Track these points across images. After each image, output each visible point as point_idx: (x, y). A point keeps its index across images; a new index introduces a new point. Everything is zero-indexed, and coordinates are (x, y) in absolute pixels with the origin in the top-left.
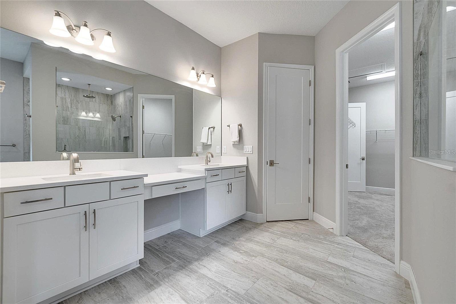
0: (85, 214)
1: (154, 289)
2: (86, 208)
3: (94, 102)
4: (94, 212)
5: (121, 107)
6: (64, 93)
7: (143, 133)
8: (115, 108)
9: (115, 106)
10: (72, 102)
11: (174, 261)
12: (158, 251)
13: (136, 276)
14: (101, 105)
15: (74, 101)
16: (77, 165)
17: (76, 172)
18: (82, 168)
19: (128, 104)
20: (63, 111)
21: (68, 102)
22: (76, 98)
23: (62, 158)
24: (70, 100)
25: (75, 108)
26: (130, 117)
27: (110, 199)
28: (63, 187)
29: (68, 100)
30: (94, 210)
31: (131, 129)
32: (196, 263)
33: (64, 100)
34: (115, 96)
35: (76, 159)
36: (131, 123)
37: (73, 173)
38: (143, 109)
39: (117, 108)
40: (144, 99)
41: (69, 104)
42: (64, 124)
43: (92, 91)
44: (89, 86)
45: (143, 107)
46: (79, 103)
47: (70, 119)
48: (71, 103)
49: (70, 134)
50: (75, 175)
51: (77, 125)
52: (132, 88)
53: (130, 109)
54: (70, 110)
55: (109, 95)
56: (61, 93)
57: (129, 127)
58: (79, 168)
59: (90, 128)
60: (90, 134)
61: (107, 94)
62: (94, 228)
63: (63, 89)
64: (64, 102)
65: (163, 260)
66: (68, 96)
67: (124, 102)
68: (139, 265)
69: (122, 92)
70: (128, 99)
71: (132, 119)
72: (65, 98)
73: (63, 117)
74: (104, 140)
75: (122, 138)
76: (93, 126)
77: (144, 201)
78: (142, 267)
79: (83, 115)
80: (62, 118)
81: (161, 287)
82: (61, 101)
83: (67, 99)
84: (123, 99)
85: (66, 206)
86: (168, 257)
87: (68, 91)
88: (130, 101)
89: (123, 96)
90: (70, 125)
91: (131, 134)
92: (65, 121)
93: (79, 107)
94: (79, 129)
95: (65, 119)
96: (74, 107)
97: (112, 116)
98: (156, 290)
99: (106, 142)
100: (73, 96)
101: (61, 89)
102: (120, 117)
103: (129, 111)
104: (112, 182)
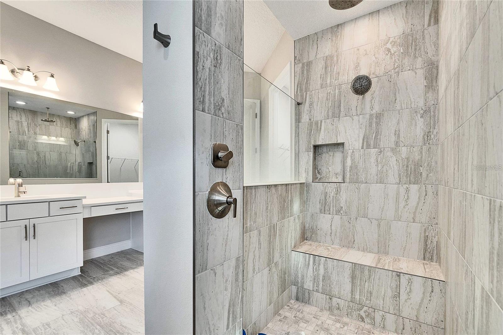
0: (26, 227)
1: (86, 287)
2: (26, 222)
3: (55, 126)
4: (34, 226)
5: (85, 132)
6: (20, 116)
7: (108, 159)
8: (79, 132)
9: (79, 129)
10: (29, 125)
11: (113, 270)
12: (102, 264)
13: (75, 280)
14: (63, 128)
15: (32, 125)
16: (22, 189)
17: (21, 195)
18: (26, 192)
19: (92, 129)
20: (19, 136)
21: (25, 125)
22: (34, 122)
23: (9, 183)
24: (27, 124)
25: (32, 132)
26: (94, 143)
27: (49, 216)
28: (5, 205)
29: (25, 124)
30: (34, 224)
31: (94, 155)
32: (132, 271)
33: (20, 124)
34: (79, 119)
35: (20, 184)
36: (94, 149)
37: (18, 196)
38: (108, 134)
39: (81, 132)
40: (109, 124)
41: (26, 127)
42: (20, 149)
43: (53, 114)
44: (48, 110)
45: (108, 132)
46: (37, 127)
47: (27, 143)
48: (28, 127)
49: (27, 159)
50: (20, 197)
51: (35, 150)
52: (95, 112)
53: (94, 134)
54: (27, 134)
55: (72, 118)
56: (15, 116)
57: (93, 152)
58: (24, 192)
59: (51, 153)
60: (51, 159)
61: (70, 118)
62: (34, 239)
63: (18, 112)
64: (20, 126)
65: (104, 269)
66: (24, 120)
67: (88, 127)
68: (80, 273)
69: (85, 115)
70: (91, 124)
71: (96, 143)
72: (21, 122)
73: (20, 142)
74: (69, 165)
75: (86, 164)
76: (54, 152)
77: (83, 219)
78: (83, 275)
79: (43, 139)
80: (17, 142)
81: (93, 285)
82: (17, 125)
83: (23, 122)
84: (87, 124)
85: (8, 220)
86: (109, 268)
87: (24, 114)
88: (93, 125)
89: (87, 120)
90: (28, 150)
91: (95, 159)
92: (22, 146)
93: (37, 131)
94: (38, 154)
95: (21, 144)
96: (32, 130)
97: (75, 141)
98: (88, 288)
99: (72, 167)
100: (30, 120)
101: (17, 112)
102: (84, 141)
103: (93, 136)
104: (51, 202)
